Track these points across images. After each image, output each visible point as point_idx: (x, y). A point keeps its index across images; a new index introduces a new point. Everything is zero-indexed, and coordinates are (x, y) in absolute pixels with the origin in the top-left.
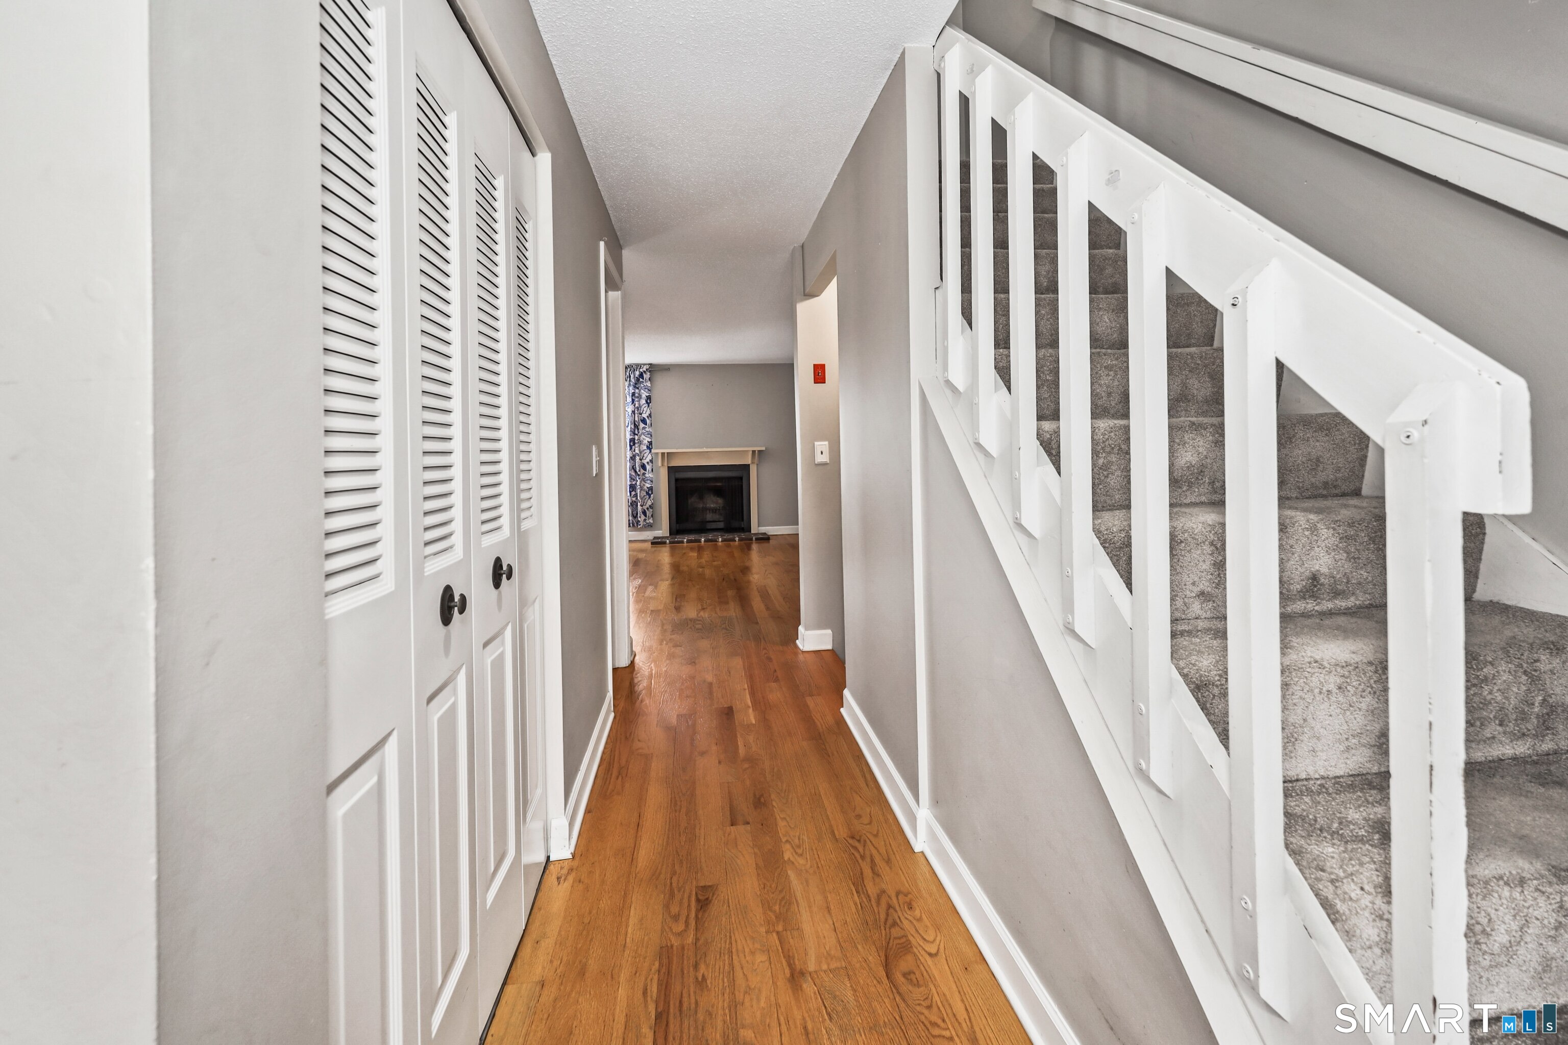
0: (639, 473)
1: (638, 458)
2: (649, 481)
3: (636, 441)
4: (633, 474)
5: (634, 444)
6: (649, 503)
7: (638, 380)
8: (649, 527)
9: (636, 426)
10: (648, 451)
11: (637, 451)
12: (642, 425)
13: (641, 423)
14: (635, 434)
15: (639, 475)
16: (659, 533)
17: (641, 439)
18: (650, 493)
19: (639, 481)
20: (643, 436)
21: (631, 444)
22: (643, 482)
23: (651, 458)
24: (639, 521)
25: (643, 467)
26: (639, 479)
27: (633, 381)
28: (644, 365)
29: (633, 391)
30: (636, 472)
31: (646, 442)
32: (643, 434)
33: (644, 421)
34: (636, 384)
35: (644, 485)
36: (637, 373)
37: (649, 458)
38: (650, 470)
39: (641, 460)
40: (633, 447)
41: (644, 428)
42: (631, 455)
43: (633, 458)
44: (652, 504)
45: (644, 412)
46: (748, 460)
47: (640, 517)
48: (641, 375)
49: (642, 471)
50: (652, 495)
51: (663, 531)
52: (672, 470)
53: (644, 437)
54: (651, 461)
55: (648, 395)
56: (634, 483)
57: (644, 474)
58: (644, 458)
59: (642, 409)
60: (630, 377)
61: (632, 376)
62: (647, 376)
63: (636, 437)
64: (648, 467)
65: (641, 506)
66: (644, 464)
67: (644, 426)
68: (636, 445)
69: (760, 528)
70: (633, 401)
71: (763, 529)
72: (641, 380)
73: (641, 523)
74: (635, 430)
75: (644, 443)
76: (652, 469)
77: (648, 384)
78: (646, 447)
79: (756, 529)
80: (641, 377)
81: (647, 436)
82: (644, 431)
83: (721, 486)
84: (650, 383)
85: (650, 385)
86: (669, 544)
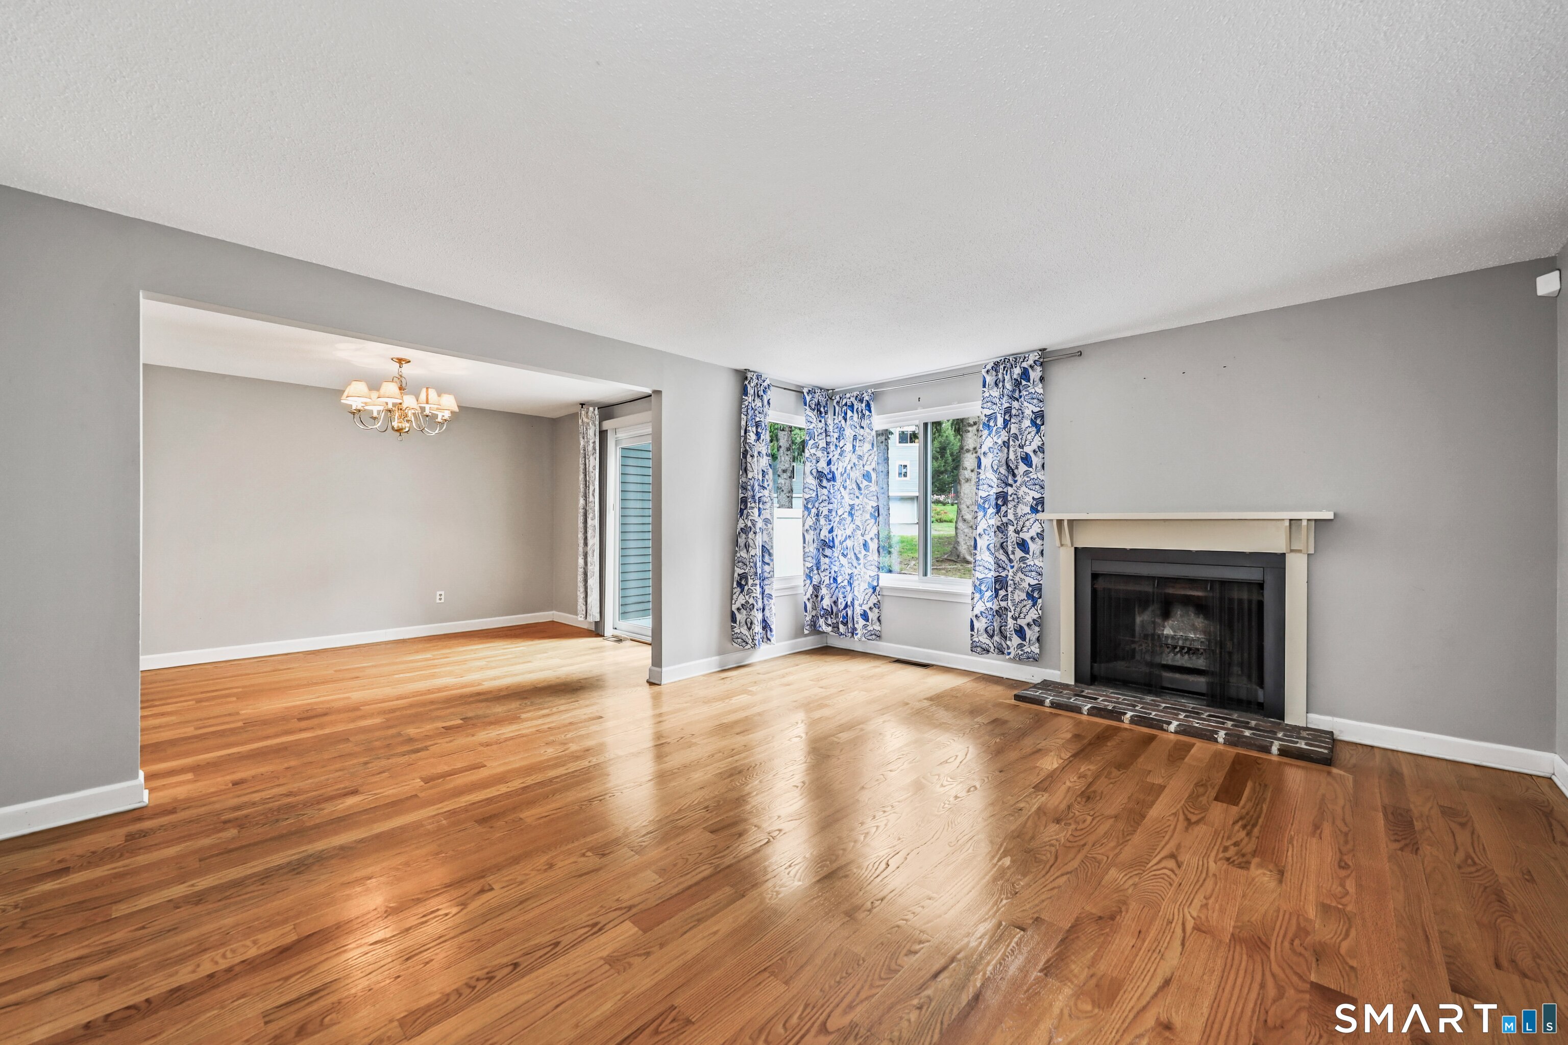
0: (1013, 556)
1: (1011, 529)
2: (1033, 573)
3: (1010, 498)
4: (1003, 559)
5: (1005, 503)
6: (1033, 614)
7: (1018, 383)
8: (1030, 658)
9: (1011, 470)
10: (1034, 515)
11: (1011, 516)
12: (1021, 468)
13: (1021, 464)
14: (1008, 485)
15: (1013, 560)
16: (1050, 674)
17: (1020, 493)
18: (1035, 595)
19: (1013, 570)
20: (1024, 488)
21: (1000, 502)
22: (1021, 574)
23: (1039, 530)
24: (1008, 645)
25: (1023, 545)
26: (1014, 567)
27: (1009, 386)
28: (1028, 353)
29: (1006, 405)
30: (1007, 553)
31: (1028, 499)
32: (1025, 483)
33: (1027, 460)
34: (1014, 391)
35: (1024, 580)
36: (1017, 371)
37: (1036, 529)
38: (1038, 552)
39: (1017, 532)
40: (1003, 508)
41: (1025, 473)
42: (999, 523)
43: (1002, 528)
44: (1039, 617)
45: (1027, 443)
46: (1281, 543)
47: (1011, 640)
48: (1025, 374)
49: (1020, 554)
50: (1039, 601)
51: (1064, 673)
52: (1081, 555)
53: (1026, 490)
54: (1040, 535)
55: (1036, 409)
56: (1002, 574)
57: (1024, 559)
58: (1025, 529)
60: (1003, 379)
61: (1007, 378)
62: (1034, 373)
64: (1034, 547)
65: (1016, 618)
66: (1024, 540)
68: (1010, 505)
69: (1310, 715)
70: (1006, 422)
71: (1320, 721)
72: (1024, 382)
73: (1012, 648)
75: (1025, 500)
76: (1043, 550)
77: (1037, 389)
78: (1029, 508)
79: (1295, 714)
80: (1024, 377)
81: (1030, 487)
82: (1027, 479)
83: (1206, 597)
84: (1040, 385)
85: (1041, 391)
86: (1050, 707)
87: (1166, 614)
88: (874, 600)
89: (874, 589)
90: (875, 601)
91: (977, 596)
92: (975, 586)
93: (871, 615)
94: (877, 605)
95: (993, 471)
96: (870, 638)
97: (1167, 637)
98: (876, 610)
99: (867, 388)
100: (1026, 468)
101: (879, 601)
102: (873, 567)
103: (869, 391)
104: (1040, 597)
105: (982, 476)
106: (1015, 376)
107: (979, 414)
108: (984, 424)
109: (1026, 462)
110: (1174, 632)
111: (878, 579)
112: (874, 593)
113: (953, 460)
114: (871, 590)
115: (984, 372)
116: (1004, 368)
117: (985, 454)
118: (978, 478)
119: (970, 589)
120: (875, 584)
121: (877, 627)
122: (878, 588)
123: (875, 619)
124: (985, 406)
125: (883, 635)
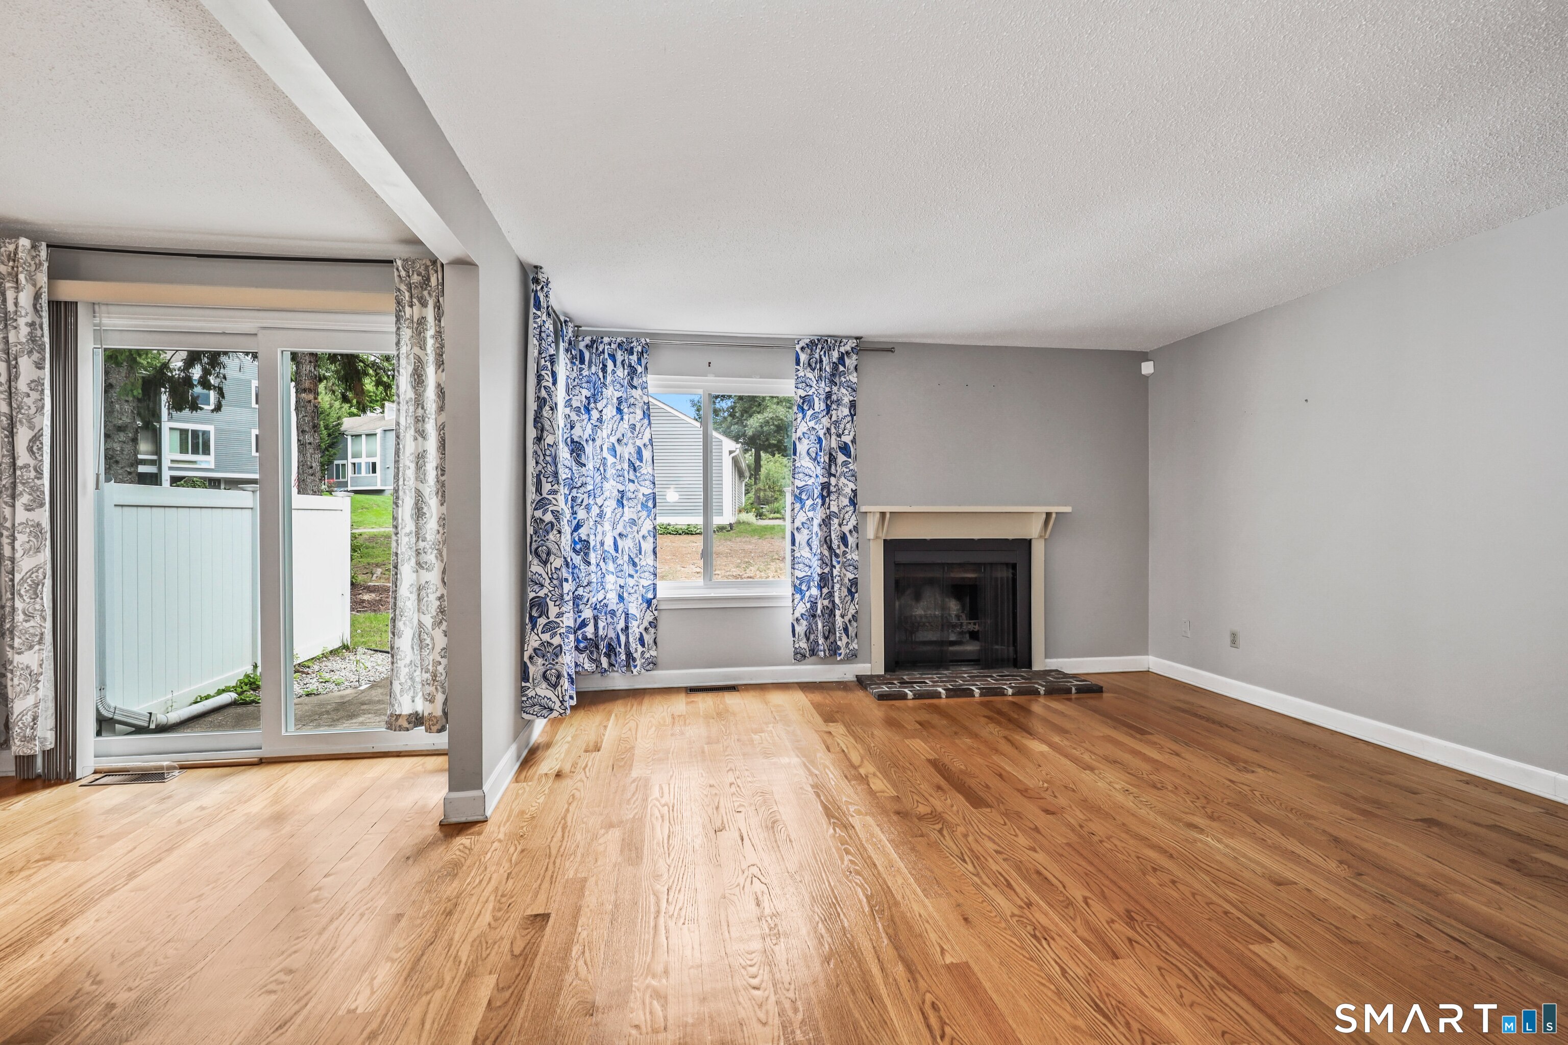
0: (838, 551)
1: (835, 521)
2: (851, 568)
3: (833, 489)
4: (826, 553)
5: (829, 493)
6: (852, 611)
7: (835, 367)
8: (853, 657)
9: (832, 459)
10: (852, 508)
11: (834, 508)
12: (841, 458)
13: (839, 453)
14: (831, 475)
15: (837, 556)
16: (863, 668)
17: (841, 484)
18: (853, 590)
19: (838, 567)
20: (843, 480)
21: (825, 493)
22: (843, 570)
23: (855, 523)
24: (839, 648)
25: (844, 539)
26: (839, 562)
27: (828, 369)
28: (849, 337)
29: (828, 389)
30: (830, 548)
31: (848, 491)
32: (843, 474)
33: (845, 449)
34: (833, 375)
35: (845, 575)
36: (835, 355)
37: (853, 522)
38: (854, 546)
39: (840, 525)
40: (827, 499)
41: (845, 464)
42: (824, 516)
43: (826, 522)
44: (857, 612)
45: (846, 432)
46: (1033, 530)
47: (840, 639)
48: (841, 360)
49: (843, 548)
50: (856, 595)
51: (875, 665)
52: (891, 547)
53: (846, 481)
54: (856, 528)
55: (852, 398)
56: (826, 571)
57: (845, 553)
58: (845, 522)
59: (842, 426)
60: (821, 361)
61: (825, 360)
62: (850, 362)
63: (833, 481)
64: (851, 540)
65: (842, 616)
66: (844, 534)
67: (845, 459)
68: (833, 497)
69: (1048, 660)
70: (828, 408)
71: (1054, 663)
72: (841, 368)
73: (842, 651)
74: (830, 466)
75: (844, 492)
76: (858, 544)
77: (851, 377)
78: (848, 500)
79: (1040, 663)
80: (841, 362)
81: (849, 478)
82: (846, 470)
83: (976, 578)
84: (855, 374)
85: (855, 380)
86: (913, 699)
87: (918, 597)
88: (649, 617)
89: (649, 602)
90: (651, 619)
91: (798, 596)
92: (795, 586)
93: (646, 637)
94: (654, 624)
95: (811, 458)
96: (648, 668)
97: (921, 617)
98: (652, 630)
99: (639, 336)
100: (845, 458)
101: (655, 619)
102: (647, 574)
103: (643, 340)
104: (857, 592)
105: (798, 464)
106: (835, 360)
107: (793, 395)
108: (799, 406)
109: (845, 452)
110: (925, 611)
111: (655, 589)
112: (648, 608)
113: (329, 435)
114: (645, 605)
115: (798, 348)
116: (822, 348)
117: (799, 439)
118: (794, 465)
119: (789, 590)
120: (650, 596)
121: (654, 653)
122: (654, 601)
123: (651, 642)
124: (800, 386)
125: (659, 661)
